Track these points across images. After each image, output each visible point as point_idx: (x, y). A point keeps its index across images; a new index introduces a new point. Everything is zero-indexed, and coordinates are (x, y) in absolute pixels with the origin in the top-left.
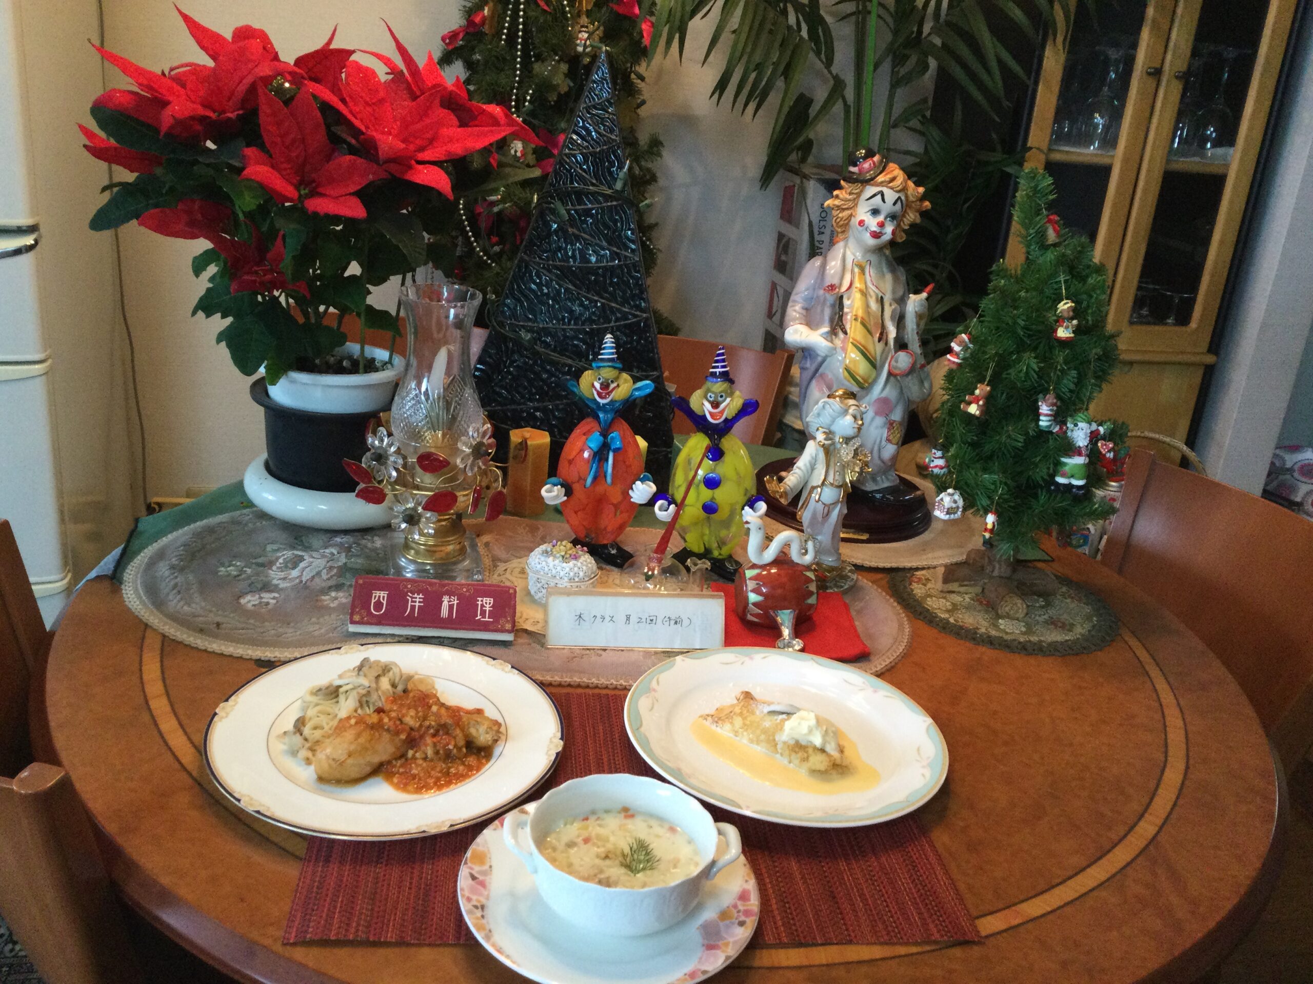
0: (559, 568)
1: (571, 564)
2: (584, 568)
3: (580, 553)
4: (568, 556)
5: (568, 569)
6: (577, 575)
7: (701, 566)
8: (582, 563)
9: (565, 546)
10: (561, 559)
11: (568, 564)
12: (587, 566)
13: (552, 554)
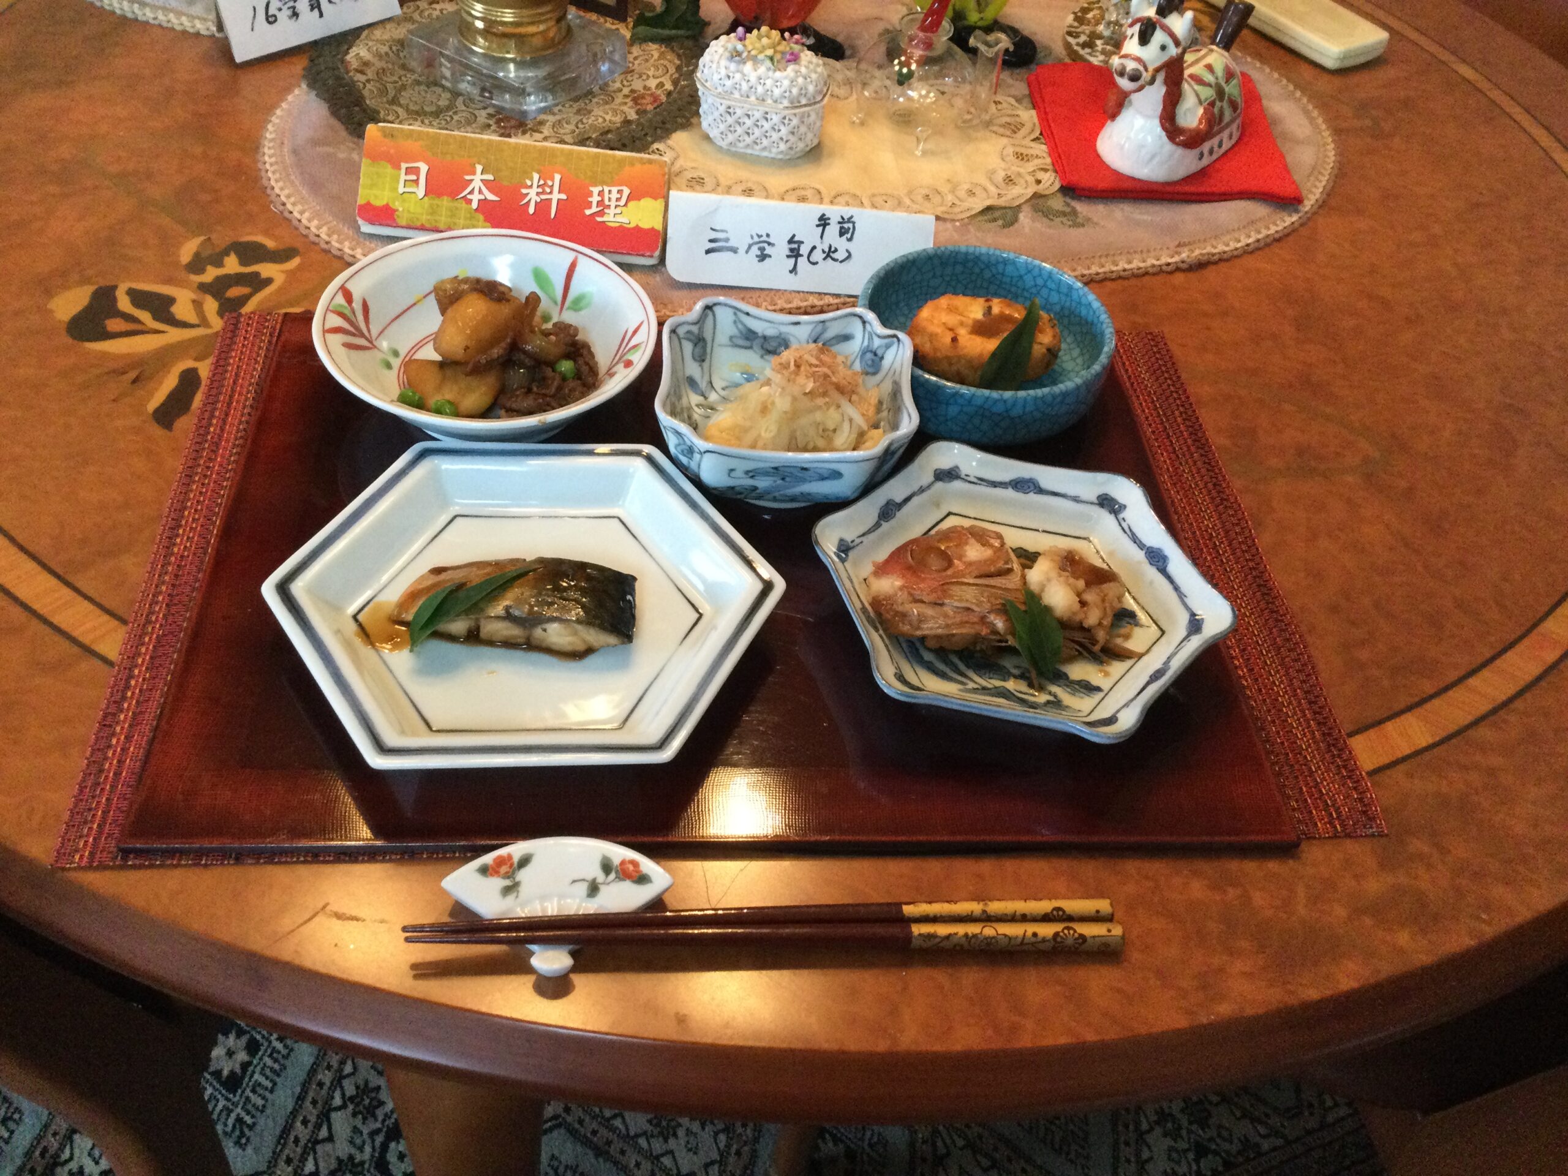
0: (769, 82)
1: (791, 69)
2: (814, 76)
3: (797, 48)
4: (778, 57)
5: (786, 83)
6: (803, 92)
7: (1000, 46)
8: (807, 67)
9: (768, 37)
10: (768, 63)
11: (785, 73)
12: (816, 72)
13: (745, 55)
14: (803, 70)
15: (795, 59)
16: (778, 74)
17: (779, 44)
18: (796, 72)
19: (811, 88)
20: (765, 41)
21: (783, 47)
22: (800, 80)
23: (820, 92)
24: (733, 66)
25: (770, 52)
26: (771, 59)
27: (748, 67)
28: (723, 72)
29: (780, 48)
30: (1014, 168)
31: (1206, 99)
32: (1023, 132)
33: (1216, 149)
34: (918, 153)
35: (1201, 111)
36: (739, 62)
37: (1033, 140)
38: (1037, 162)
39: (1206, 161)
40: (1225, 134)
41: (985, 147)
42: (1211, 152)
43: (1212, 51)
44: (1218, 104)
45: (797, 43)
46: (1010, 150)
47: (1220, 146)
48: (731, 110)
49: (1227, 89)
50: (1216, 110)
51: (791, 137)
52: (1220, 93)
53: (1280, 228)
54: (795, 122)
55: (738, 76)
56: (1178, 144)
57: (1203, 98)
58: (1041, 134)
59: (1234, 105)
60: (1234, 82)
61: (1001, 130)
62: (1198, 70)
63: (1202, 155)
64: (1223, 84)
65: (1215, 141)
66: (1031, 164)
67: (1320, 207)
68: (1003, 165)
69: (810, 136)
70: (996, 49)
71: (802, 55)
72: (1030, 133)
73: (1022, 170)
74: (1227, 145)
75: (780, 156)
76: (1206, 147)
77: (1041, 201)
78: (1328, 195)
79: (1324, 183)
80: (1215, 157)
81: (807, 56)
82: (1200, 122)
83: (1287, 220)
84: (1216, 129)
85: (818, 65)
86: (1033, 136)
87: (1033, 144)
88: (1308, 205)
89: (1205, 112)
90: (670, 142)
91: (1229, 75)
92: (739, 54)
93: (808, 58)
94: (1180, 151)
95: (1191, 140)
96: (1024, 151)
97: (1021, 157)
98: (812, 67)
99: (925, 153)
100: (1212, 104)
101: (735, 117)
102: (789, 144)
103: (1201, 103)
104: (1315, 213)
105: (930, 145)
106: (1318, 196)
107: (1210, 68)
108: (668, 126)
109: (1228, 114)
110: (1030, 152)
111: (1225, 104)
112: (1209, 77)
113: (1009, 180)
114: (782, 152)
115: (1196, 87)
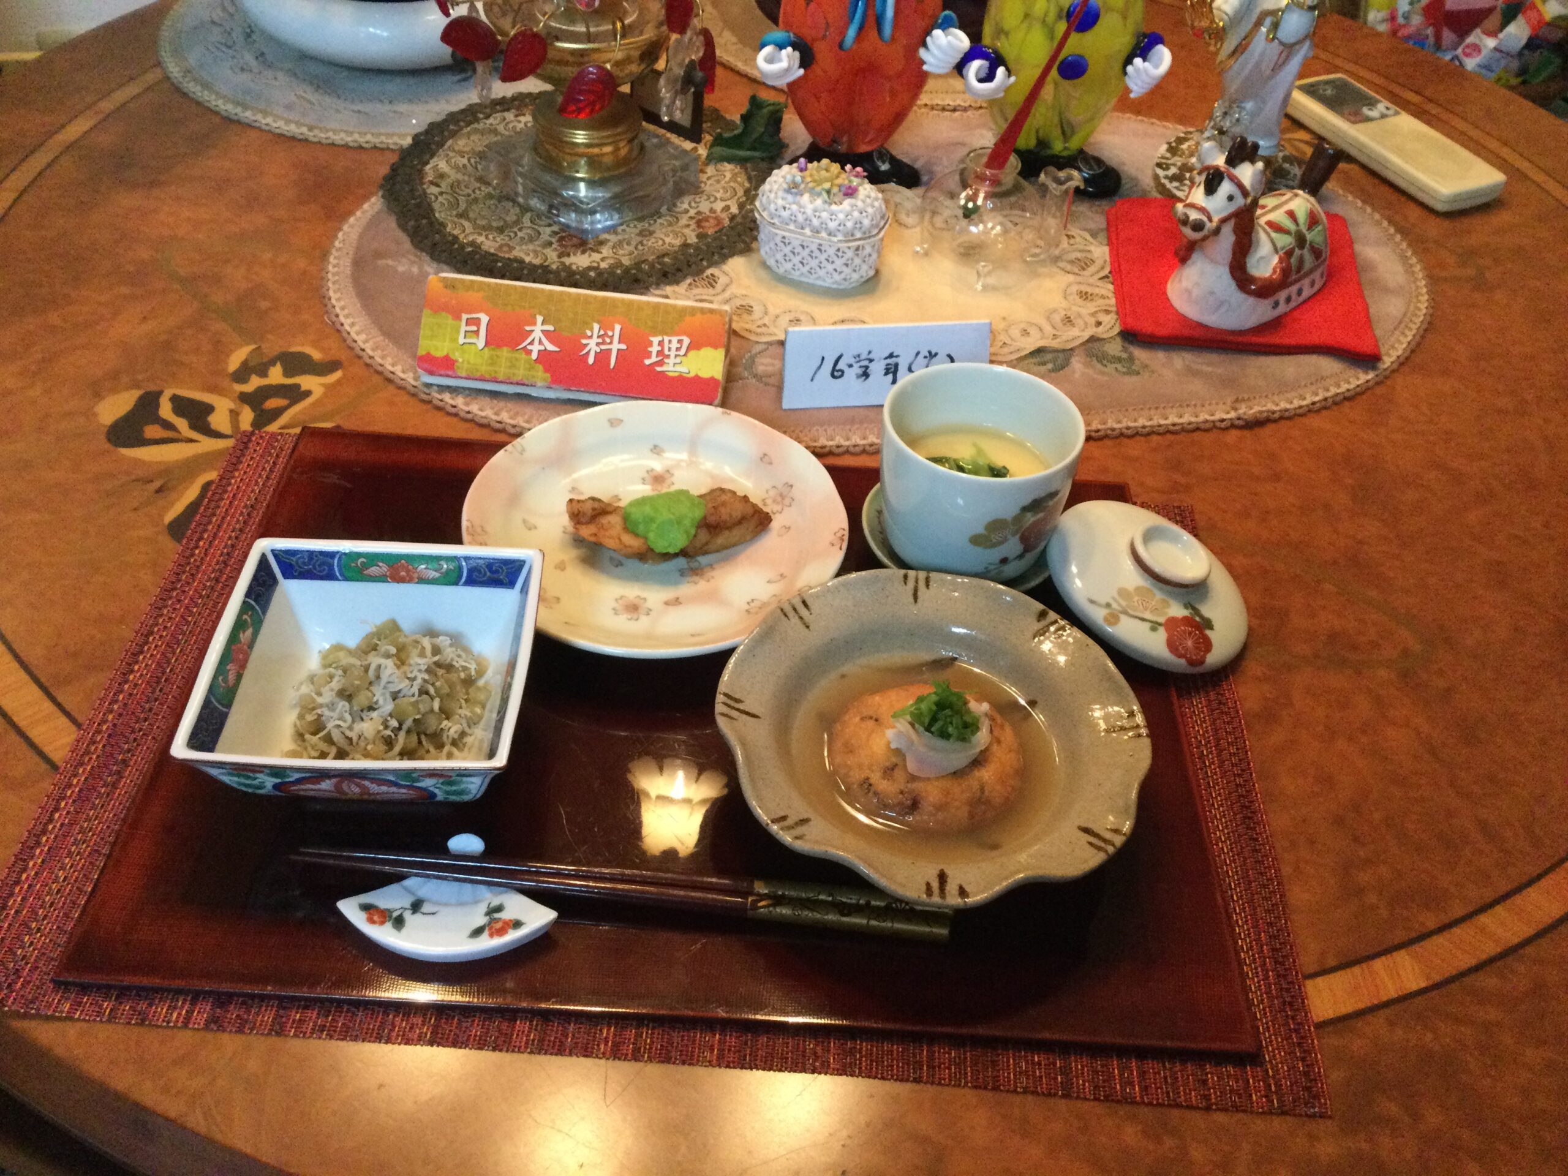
0: (824, 215)
1: (847, 203)
2: (870, 210)
3: (855, 181)
4: (835, 190)
5: (841, 216)
6: (858, 226)
7: (1069, 184)
8: (864, 201)
9: (827, 170)
10: (825, 195)
11: (841, 207)
12: (873, 206)
13: (802, 186)
14: (860, 204)
15: (850, 192)
16: (834, 207)
17: (837, 177)
18: (852, 206)
19: (866, 222)
20: (823, 173)
21: (843, 179)
22: (856, 214)
23: (877, 226)
24: (790, 198)
25: (827, 185)
26: (828, 192)
27: (806, 197)
28: (780, 202)
29: (839, 181)
30: (1075, 308)
31: (1282, 249)
32: (1092, 269)
33: (1294, 297)
34: (979, 287)
35: (1275, 260)
36: (796, 194)
37: (1100, 279)
38: (1101, 302)
39: (1282, 308)
40: (1306, 282)
41: (1048, 283)
42: (1288, 300)
43: (1296, 195)
44: (1297, 252)
45: (856, 176)
46: (1074, 289)
47: (1300, 292)
48: (787, 241)
49: (1309, 236)
50: (1293, 260)
51: (845, 269)
52: (1301, 240)
53: (1352, 386)
54: (850, 254)
55: (794, 207)
56: (1249, 293)
57: (1279, 245)
58: (1110, 272)
59: (1316, 253)
60: (1320, 228)
61: (1069, 267)
62: (1279, 216)
63: (1276, 305)
64: (1304, 231)
65: (1294, 289)
66: (1094, 303)
67: (1402, 364)
68: (1064, 304)
69: (865, 267)
70: (1064, 187)
71: (860, 188)
72: (1098, 272)
73: (1084, 312)
74: (1307, 293)
75: (835, 286)
76: (1282, 295)
77: (1096, 345)
78: (1413, 351)
79: (1410, 338)
80: (1293, 304)
81: (867, 190)
82: (1274, 271)
83: (1362, 378)
84: (1294, 277)
85: (876, 199)
86: (1102, 274)
87: (1100, 283)
88: (1387, 361)
89: (1280, 259)
90: (725, 267)
91: (1313, 220)
92: (795, 185)
93: (866, 193)
94: (1251, 300)
95: (1265, 290)
96: (1090, 290)
97: (1085, 296)
98: (868, 201)
99: (985, 288)
100: (1289, 253)
101: (789, 248)
102: (843, 276)
103: (1276, 251)
104: (1393, 371)
105: (991, 280)
106: (1400, 352)
107: (1291, 214)
108: (725, 251)
109: (1309, 261)
110: (1096, 291)
111: (1306, 252)
112: (1288, 224)
113: (1068, 320)
114: (836, 282)
115: (1274, 235)
